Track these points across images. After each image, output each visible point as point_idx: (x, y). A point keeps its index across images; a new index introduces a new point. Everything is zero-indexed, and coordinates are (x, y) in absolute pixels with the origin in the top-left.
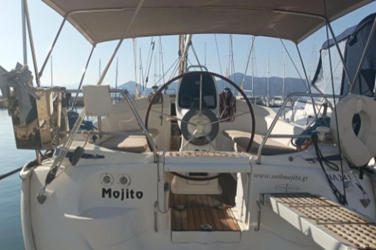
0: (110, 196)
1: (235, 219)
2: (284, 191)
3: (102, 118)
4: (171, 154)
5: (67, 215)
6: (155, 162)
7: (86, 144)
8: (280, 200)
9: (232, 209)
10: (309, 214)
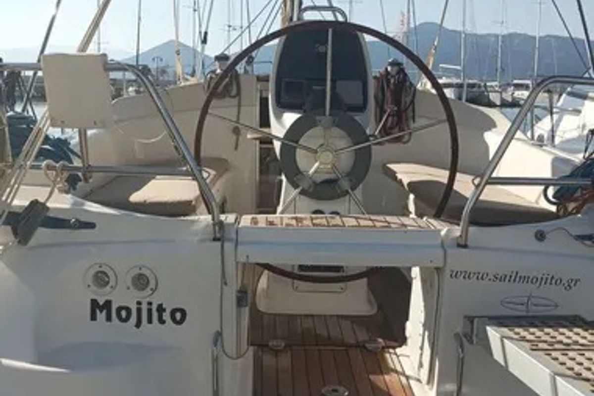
0: (109, 318)
1: (404, 374)
2: (521, 311)
3: (90, 132)
4: (255, 221)
5: (6, 362)
6: (215, 239)
7: (51, 193)
8: (511, 334)
9: (398, 350)
10: (577, 368)
